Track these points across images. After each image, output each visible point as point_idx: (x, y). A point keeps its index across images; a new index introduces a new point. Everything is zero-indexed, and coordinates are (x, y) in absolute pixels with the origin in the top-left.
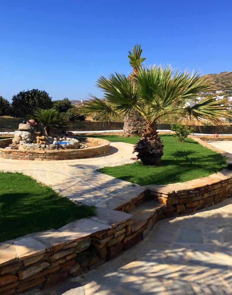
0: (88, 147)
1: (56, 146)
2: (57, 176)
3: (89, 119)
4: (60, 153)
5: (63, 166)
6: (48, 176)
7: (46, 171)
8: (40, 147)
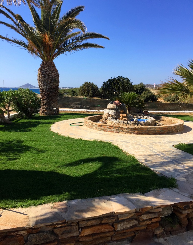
0: (163, 125)
1: (136, 122)
2: (139, 148)
3: (161, 100)
4: (140, 128)
5: (143, 140)
6: (131, 147)
7: (129, 143)
8: (123, 123)
